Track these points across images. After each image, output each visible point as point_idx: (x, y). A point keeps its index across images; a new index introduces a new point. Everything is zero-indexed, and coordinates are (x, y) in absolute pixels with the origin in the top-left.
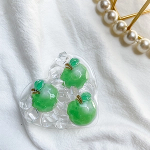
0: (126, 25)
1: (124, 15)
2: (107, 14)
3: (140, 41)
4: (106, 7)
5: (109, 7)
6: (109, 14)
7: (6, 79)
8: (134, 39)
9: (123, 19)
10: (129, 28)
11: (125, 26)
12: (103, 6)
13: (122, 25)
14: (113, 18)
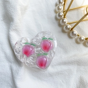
0: (71, 27)
2: (61, 20)
3: (79, 37)
4: (61, 16)
5: (63, 16)
7: (4, 55)
10: (72, 29)
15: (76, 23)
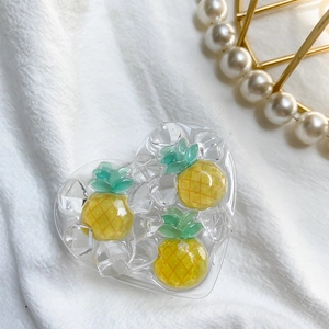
0: (271, 81)
1: (266, 58)
2: (226, 56)
3: (303, 118)
4: (225, 40)
5: (233, 40)
6: (232, 55)
8: (287, 112)
9: (263, 68)
10: (276, 88)
11: (267, 84)
12: (218, 38)
13: (260, 81)
14: (241, 66)
15: (287, 65)
